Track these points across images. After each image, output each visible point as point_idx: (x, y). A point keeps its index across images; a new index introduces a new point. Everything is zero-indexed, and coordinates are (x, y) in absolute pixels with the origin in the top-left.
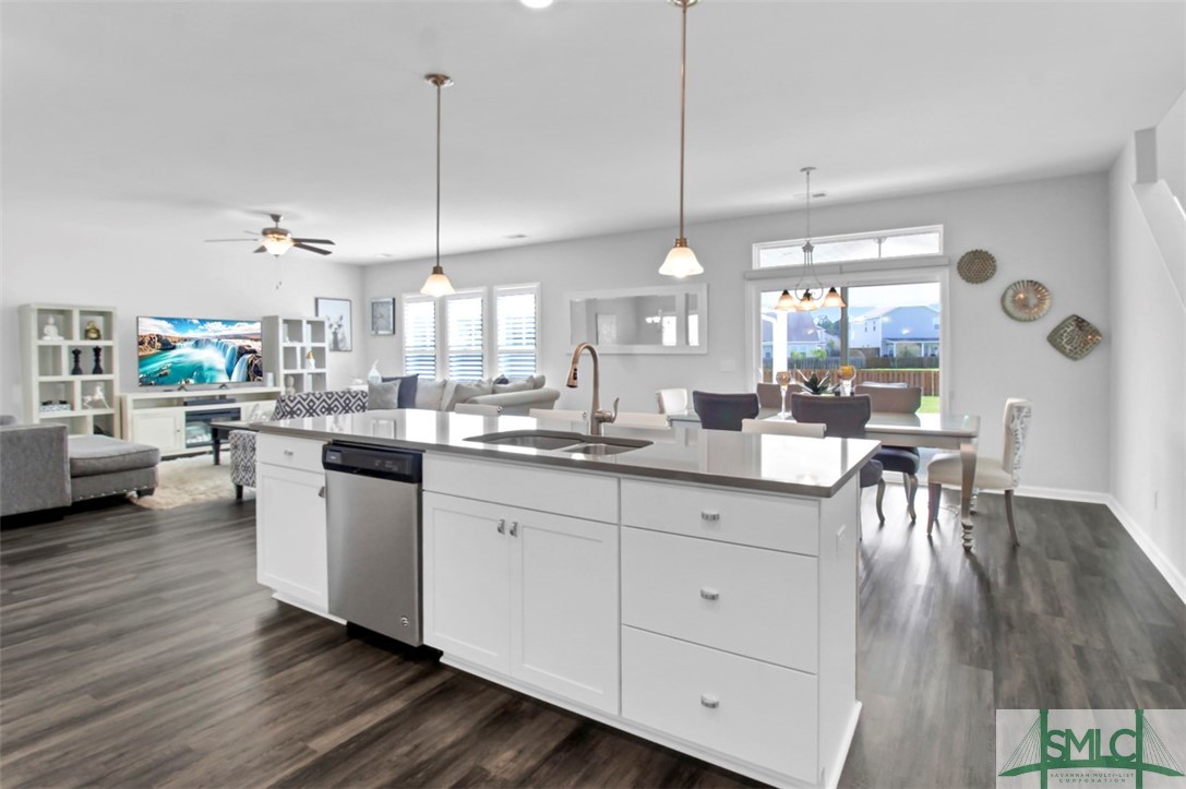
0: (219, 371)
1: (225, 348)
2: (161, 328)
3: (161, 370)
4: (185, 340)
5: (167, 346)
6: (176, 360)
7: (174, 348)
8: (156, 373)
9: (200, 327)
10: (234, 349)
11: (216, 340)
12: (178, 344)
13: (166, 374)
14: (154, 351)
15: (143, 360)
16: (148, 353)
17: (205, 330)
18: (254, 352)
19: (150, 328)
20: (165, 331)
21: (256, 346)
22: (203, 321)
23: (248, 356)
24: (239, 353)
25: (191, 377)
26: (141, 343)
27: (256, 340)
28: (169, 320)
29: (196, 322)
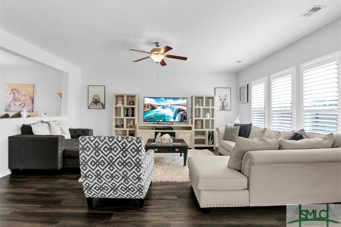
0: (171, 117)
1: (173, 109)
2: (151, 101)
3: (151, 116)
4: (159, 106)
5: (153, 108)
6: (156, 113)
7: (155, 108)
8: (149, 117)
9: (165, 101)
10: (176, 109)
11: (170, 106)
12: (157, 107)
13: (152, 118)
14: (149, 109)
15: (145, 113)
16: (147, 110)
17: (166, 102)
18: (184, 110)
19: (148, 101)
20: (152, 103)
21: (185, 108)
22: (166, 98)
23: (181, 112)
24: (178, 111)
25: (161, 119)
26: (145, 107)
27: (185, 106)
28: (154, 98)
29: (163, 99)
